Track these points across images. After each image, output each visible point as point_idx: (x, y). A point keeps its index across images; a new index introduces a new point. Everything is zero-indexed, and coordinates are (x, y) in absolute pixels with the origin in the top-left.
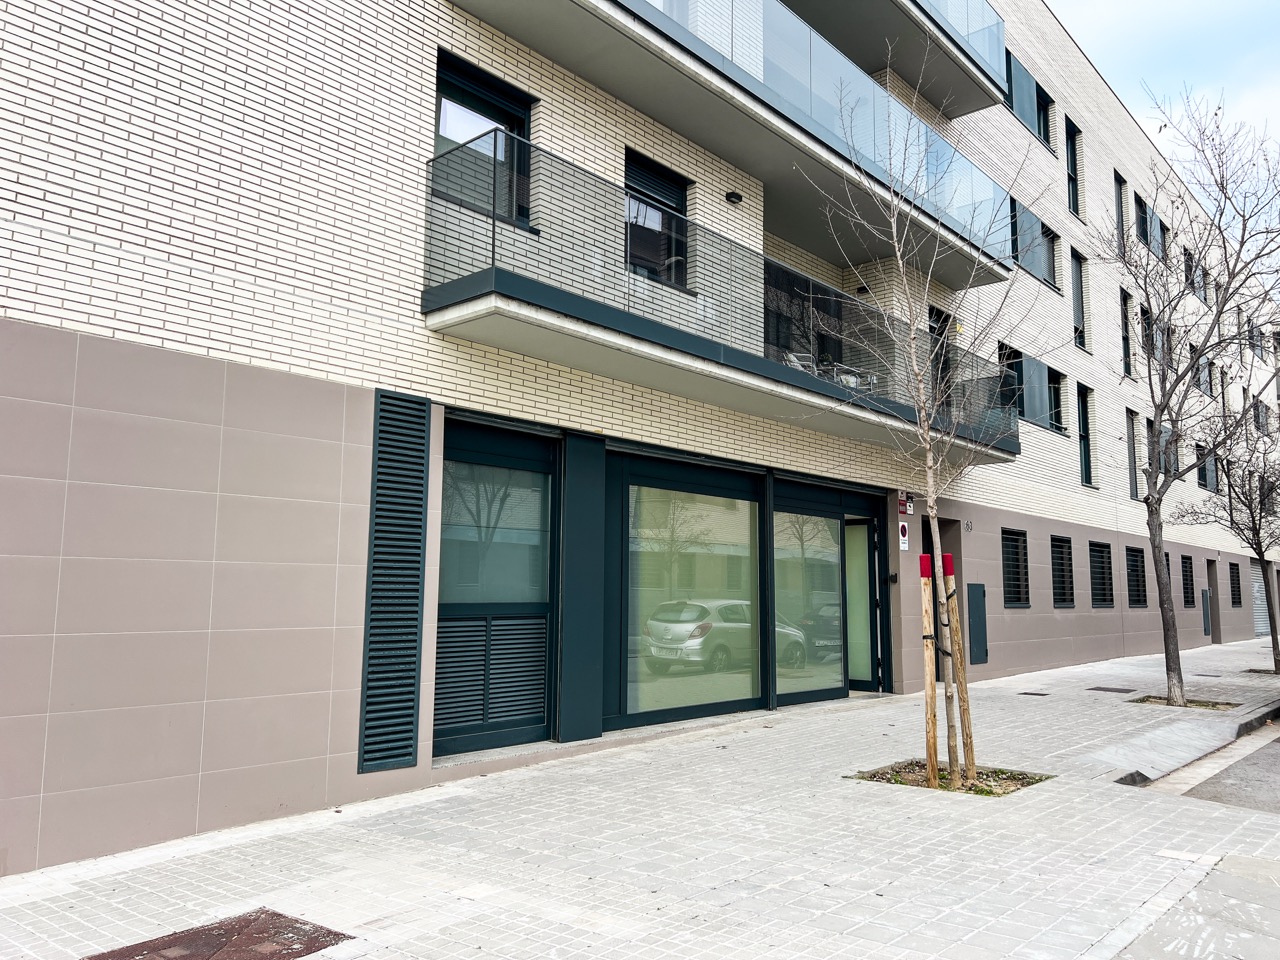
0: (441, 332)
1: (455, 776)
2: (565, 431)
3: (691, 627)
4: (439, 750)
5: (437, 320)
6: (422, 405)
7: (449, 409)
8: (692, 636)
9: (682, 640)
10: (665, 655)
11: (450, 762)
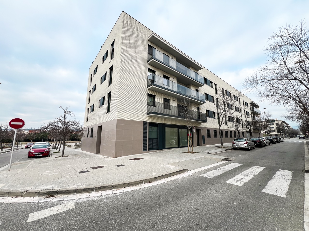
0: (148, 116)
1: (150, 152)
2: (159, 123)
3: (174, 140)
4: (149, 150)
5: (148, 115)
6: (147, 122)
7: (149, 122)
8: (174, 141)
9: (173, 142)
10: (171, 143)
11: (150, 151)
